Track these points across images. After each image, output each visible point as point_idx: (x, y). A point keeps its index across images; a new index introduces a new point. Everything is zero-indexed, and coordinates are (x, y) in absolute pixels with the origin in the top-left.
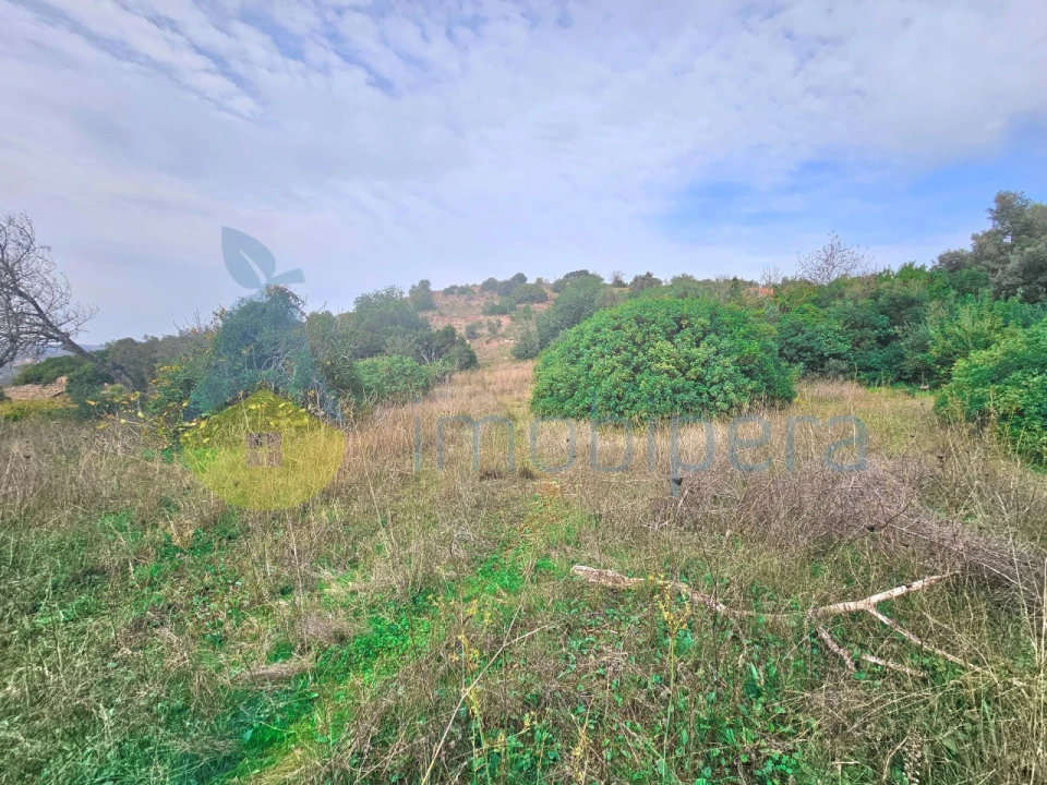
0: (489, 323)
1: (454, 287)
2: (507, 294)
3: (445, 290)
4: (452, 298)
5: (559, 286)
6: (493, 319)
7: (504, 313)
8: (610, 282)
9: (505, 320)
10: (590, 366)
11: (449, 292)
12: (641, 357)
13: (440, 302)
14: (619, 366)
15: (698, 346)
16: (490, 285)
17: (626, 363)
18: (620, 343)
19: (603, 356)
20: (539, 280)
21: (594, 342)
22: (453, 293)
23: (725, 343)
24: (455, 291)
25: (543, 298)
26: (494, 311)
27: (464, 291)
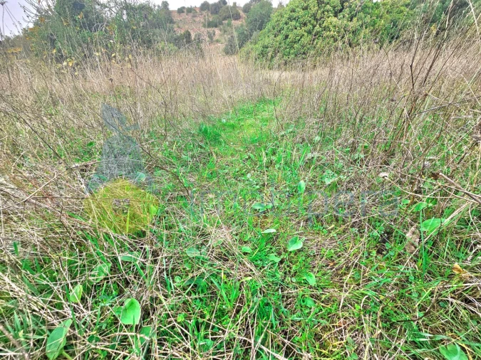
0: (208, 32)
1: (184, 8)
2: (217, 13)
3: (179, 9)
4: (184, 15)
5: (247, 9)
6: (211, 30)
7: (216, 26)
8: (276, 7)
9: (217, 31)
10: (287, 37)
11: (181, 11)
12: (317, 28)
13: (176, 18)
14: (306, 34)
15: (351, 21)
16: (205, 6)
17: (309, 32)
18: (307, 18)
19: (296, 29)
20: (235, 4)
21: (290, 19)
22: (183, 12)
23: (368, 19)
24: (185, 11)
25: (237, 17)
26: (210, 25)
27: (190, 10)
